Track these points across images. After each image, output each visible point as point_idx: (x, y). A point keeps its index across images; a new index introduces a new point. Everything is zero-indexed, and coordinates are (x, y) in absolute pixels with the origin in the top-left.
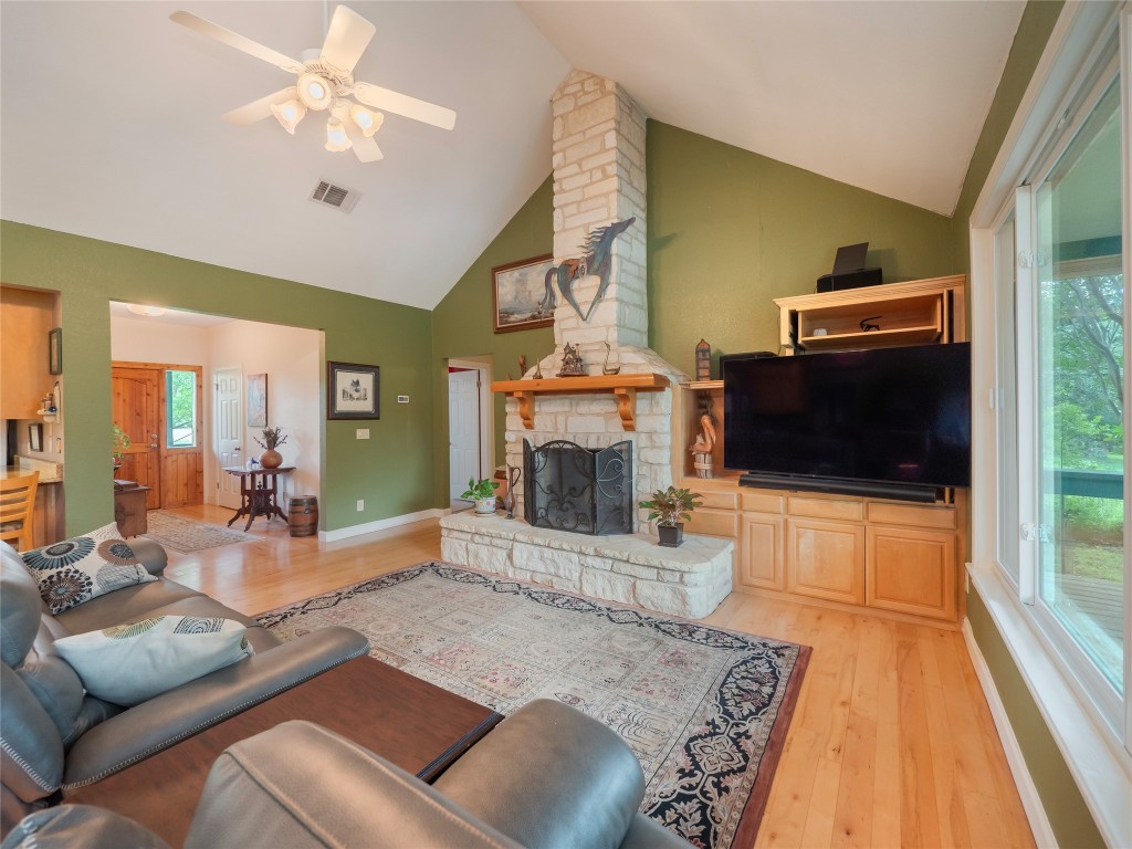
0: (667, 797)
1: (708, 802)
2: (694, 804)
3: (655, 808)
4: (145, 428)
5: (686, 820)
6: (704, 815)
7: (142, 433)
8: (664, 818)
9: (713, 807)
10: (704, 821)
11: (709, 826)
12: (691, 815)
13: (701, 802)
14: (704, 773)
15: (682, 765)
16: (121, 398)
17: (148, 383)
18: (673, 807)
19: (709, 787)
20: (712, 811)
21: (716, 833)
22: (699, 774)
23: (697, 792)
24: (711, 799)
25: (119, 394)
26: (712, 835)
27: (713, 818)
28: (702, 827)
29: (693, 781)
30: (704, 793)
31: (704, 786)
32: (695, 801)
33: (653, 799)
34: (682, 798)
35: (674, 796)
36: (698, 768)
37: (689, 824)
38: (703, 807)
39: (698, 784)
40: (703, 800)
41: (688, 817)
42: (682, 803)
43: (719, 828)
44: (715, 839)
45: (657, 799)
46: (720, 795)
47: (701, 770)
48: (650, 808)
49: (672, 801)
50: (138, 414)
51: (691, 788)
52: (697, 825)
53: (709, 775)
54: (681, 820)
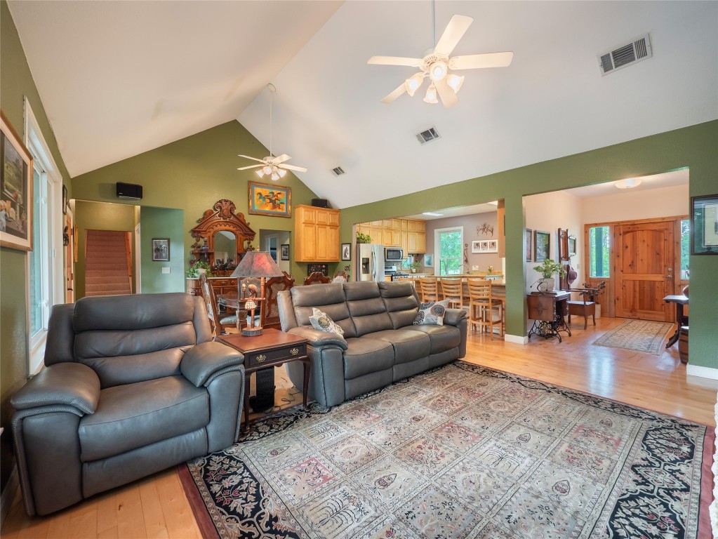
0: (264, 502)
1: (244, 521)
2: (248, 513)
3: (261, 494)
4: (663, 264)
5: (242, 504)
6: (238, 514)
7: (661, 267)
8: (252, 494)
9: (237, 522)
10: (234, 512)
11: (229, 513)
12: (243, 508)
13: (246, 517)
14: (264, 532)
15: (281, 522)
16: (646, 244)
17: (665, 231)
18: (255, 502)
19: (252, 529)
20: (236, 520)
21: (223, 514)
22: (266, 529)
23: (254, 519)
24: (243, 524)
25: (644, 241)
26: (224, 511)
27: (231, 518)
28: (232, 509)
29: (263, 523)
30: (250, 523)
31: (255, 526)
32: (249, 515)
33: (267, 495)
34: (257, 509)
35: (261, 505)
36: (270, 532)
37: (239, 504)
38: (242, 517)
39: (259, 523)
40: (248, 520)
41: (243, 506)
42: (254, 507)
43: (224, 517)
44: (221, 512)
45: (266, 496)
46: (242, 532)
47: (268, 532)
48: (263, 491)
49: (259, 504)
50: (658, 254)
51: (259, 518)
52: (235, 508)
53: (260, 535)
54: (244, 501)
